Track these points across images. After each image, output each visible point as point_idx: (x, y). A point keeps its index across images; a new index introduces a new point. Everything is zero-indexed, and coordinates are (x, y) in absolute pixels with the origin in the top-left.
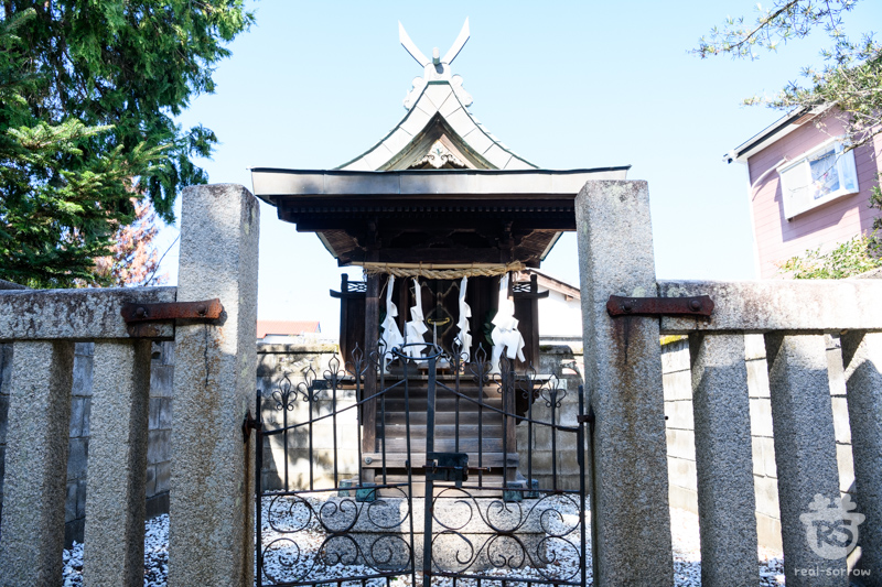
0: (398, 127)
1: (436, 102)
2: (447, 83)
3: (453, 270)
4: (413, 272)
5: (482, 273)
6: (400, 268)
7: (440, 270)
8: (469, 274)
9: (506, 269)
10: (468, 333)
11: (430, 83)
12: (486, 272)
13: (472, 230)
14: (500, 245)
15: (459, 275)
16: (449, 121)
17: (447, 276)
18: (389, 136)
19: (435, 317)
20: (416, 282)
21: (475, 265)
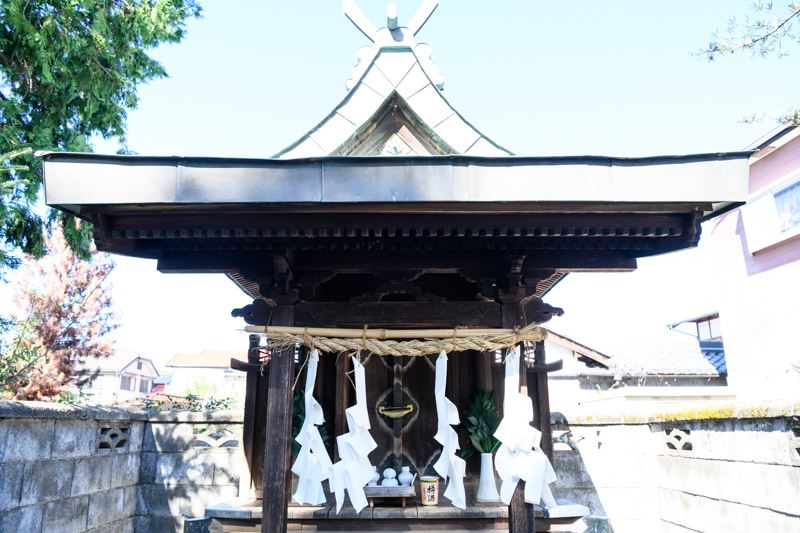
0: (334, 113)
1: (392, 77)
2: (409, 50)
3: (422, 340)
4: (352, 344)
5: (474, 347)
6: (330, 338)
7: (399, 340)
8: (451, 347)
9: (515, 339)
10: (458, 453)
11: (383, 50)
12: (481, 345)
13: (453, 270)
14: (502, 297)
15: (432, 349)
16: (412, 103)
17: (412, 350)
18: (320, 126)
19: (390, 404)
20: (356, 362)
21: (461, 332)
